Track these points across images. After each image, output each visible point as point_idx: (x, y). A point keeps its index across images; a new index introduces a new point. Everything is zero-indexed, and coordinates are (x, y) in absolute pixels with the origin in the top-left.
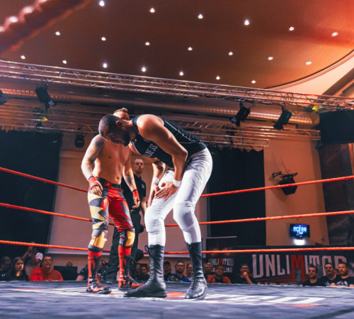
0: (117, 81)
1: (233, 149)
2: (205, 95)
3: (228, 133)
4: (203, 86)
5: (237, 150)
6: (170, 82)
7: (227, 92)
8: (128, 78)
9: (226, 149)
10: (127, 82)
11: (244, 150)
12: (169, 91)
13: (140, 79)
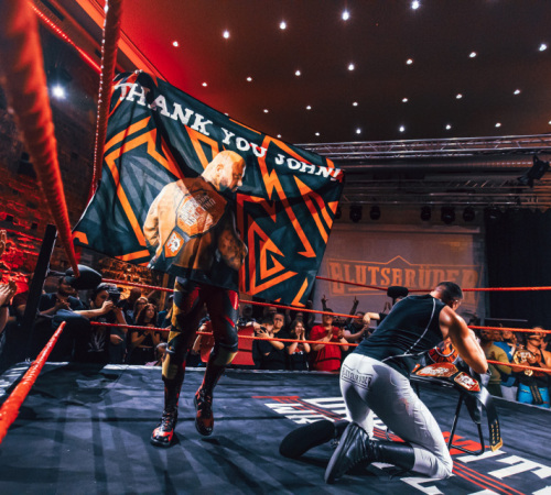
0: (372, 150)
1: (521, 210)
2: (482, 152)
3: (512, 191)
4: (479, 141)
5: (527, 210)
6: (434, 142)
7: (513, 144)
8: (384, 144)
9: (509, 209)
10: (383, 150)
11: (537, 210)
12: (434, 153)
13: (398, 144)
